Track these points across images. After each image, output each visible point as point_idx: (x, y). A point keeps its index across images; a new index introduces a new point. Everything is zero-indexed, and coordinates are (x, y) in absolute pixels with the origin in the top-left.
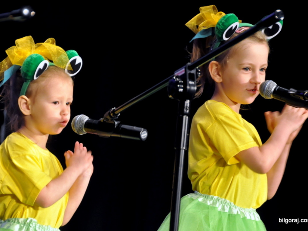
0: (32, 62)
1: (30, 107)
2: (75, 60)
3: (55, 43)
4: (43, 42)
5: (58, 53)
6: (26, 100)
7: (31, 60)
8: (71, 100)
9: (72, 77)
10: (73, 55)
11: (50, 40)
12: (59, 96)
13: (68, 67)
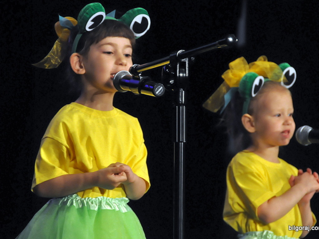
0: (248, 80)
1: (254, 124)
2: (288, 72)
3: (267, 60)
4: (256, 60)
5: (272, 69)
6: (249, 118)
7: (246, 79)
8: (292, 111)
9: (290, 89)
10: (286, 68)
11: (261, 58)
12: (280, 108)
13: (284, 80)
